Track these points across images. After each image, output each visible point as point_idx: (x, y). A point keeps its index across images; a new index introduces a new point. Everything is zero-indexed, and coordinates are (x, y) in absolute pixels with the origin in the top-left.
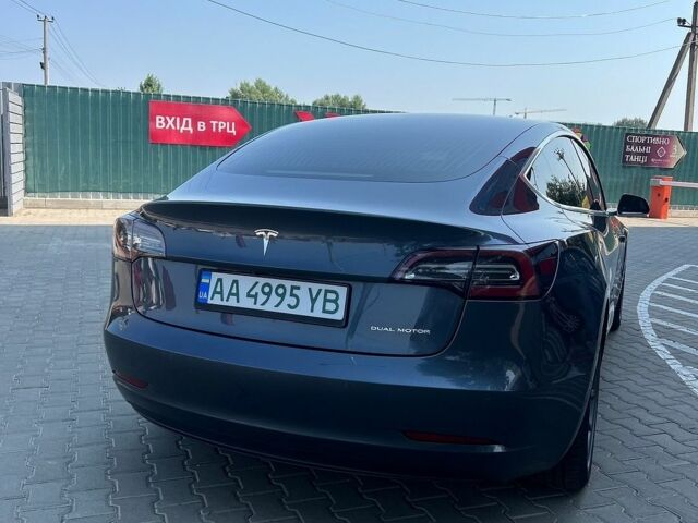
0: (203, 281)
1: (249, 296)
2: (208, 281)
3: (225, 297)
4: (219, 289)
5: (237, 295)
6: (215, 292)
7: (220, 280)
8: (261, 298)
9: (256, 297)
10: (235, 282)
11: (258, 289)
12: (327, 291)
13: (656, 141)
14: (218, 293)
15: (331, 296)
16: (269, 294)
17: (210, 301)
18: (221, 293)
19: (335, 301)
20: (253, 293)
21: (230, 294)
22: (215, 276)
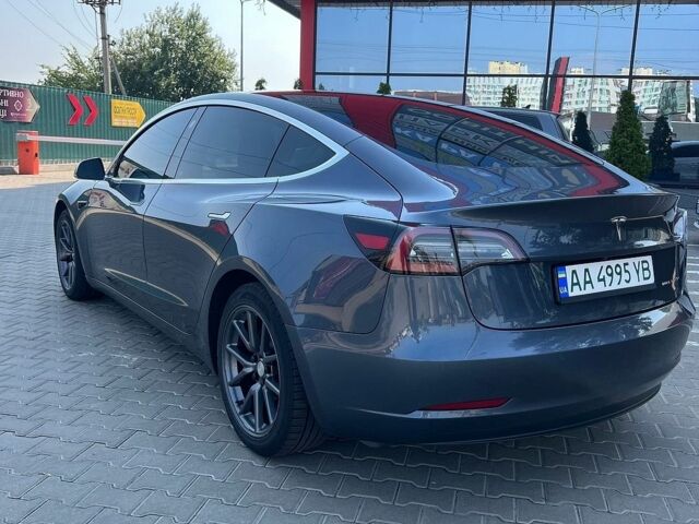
0: (560, 276)
1: (599, 280)
2: (563, 276)
3: (582, 287)
4: (575, 281)
5: (590, 282)
6: (573, 284)
7: (574, 272)
8: (608, 279)
9: (603, 280)
10: (587, 270)
11: (604, 273)
12: (643, 262)
13: (12, 94)
14: (576, 284)
15: (645, 265)
16: (611, 275)
17: (571, 294)
18: (578, 284)
19: (647, 269)
20: (601, 277)
21: (586, 283)
22: (569, 269)
